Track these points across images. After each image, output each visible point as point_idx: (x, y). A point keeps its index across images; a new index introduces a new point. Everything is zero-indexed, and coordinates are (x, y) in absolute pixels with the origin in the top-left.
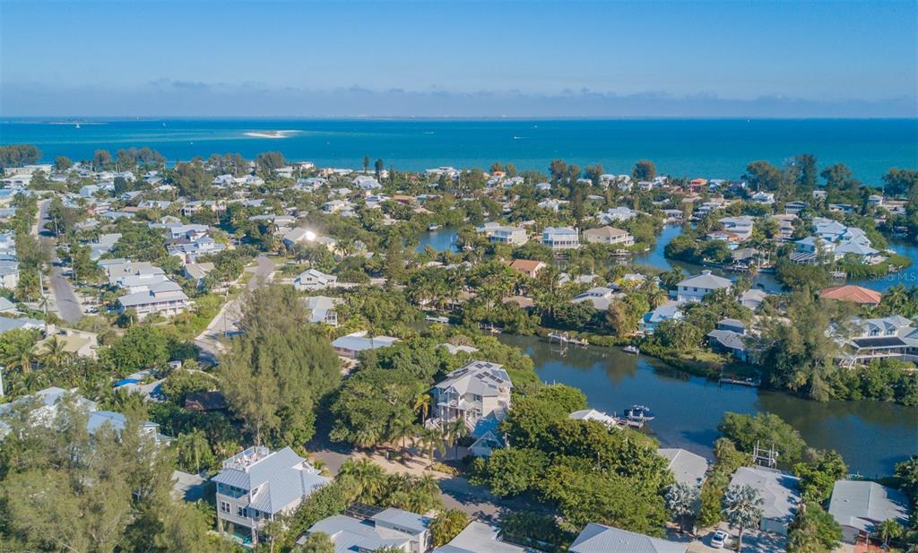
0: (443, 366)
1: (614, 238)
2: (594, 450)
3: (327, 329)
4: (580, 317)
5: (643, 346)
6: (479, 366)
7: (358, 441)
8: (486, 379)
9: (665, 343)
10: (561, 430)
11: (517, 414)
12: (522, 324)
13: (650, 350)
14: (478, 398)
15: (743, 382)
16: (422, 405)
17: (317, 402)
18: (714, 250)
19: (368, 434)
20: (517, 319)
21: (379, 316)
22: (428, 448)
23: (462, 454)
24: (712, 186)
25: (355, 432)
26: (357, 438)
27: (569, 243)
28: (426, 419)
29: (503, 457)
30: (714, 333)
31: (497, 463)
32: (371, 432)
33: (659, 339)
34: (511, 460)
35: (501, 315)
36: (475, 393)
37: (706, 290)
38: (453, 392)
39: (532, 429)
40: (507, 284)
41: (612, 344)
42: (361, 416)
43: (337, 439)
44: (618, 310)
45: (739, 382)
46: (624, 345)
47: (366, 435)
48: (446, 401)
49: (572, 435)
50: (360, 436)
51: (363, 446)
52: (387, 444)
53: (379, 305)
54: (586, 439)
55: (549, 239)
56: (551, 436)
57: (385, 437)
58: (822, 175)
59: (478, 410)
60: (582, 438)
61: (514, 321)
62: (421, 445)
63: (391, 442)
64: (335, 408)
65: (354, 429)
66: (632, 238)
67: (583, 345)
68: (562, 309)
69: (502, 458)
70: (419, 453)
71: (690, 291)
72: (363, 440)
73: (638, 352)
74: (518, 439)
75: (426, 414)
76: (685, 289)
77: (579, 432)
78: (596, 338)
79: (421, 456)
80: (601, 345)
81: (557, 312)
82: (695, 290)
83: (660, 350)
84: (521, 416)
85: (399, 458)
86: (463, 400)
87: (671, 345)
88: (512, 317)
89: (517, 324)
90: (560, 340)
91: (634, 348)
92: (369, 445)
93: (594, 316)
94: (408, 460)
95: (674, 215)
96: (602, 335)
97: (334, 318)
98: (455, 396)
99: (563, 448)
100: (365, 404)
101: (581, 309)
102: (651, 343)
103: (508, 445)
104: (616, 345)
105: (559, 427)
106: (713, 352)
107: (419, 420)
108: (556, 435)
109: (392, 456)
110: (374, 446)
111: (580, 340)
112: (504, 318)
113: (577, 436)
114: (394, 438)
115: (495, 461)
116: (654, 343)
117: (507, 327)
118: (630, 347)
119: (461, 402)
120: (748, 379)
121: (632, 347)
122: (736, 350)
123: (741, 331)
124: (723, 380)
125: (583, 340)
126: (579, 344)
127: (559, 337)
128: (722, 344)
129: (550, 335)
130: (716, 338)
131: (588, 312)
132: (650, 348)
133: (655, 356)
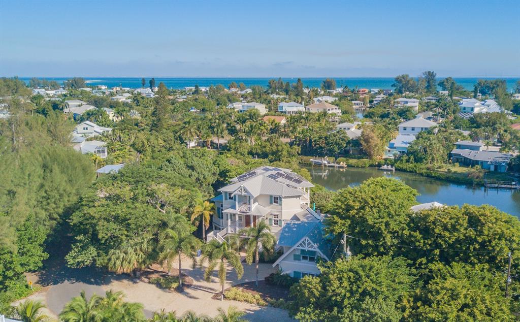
0: (224, 174)
1: (329, 110)
2: (494, 250)
3: (94, 158)
4: (338, 144)
5: (398, 164)
6: (267, 170)
7: (110, 265)
8: (280, 179)
9: (418, 160)
10: (434, 223)
11: (357, 205)
12: (285, 153)
13: (405, 167)
14: (276, 200)
15: (508, 186)
16: (202, 216)
17: (56, 216)
18: (404, 112)
19: (126, 253)
20: (280, 148)
21: (149, 150)
22: (217, 268)
23: (264, 273)
24: (372, 93)
25: (107, 253)
26: (110, 260)
28: (207, 232)
29: (351, 270)
30: (455, 151)
31: (346, 284)
32: (130, 250)
33: (412, 157)
34: (368, 276)
35: (265, 147)
36: (271, 194)
37: (422, 128)
38: (243, 193)
39: (387, 224)
40: (264, 126)
41: (367, 165)
42: (113, 225)
43: (79, 263)
44: (372, 134)
45: (503, 186)
46: (379, 165)
47: (122, 255)
48: (234, 207)
49: (454, 229)
50: (114, 258)
51: (119, 271)
52: (155, 266)
53: (148, 140)
54: (481, 233)
55: (284, 110)
56: (417, 234)
57: (153, 256)
58: (439, 85)
59: (276, 216)
60: (472, 233)
61: (278, 151)
62: (206, 264)
63: (161, 263)
64: (75, 219)
65: (105, 246)
66: (340, 111)
67: (342, 167)
68: (320, 138)
69: (351, 274)
70: (205, 276)
71: (409, 130)
72: (118, 263)
73: (394, 169)
74: (364, 242)
75: (208, 225)
76: (405, 129)
77: (466, 225)
78: (353, 161)
79: (208, 280)
80: (358, 167)
81: (315, 141)
82: (413, 129)
83: (416, 167)
84: (363, 208)
85: (175, 285)
86: (256, 204)
87: (425, 161)
88: (274, 148)
89: (280, 153)
90: (321, 164)
91: (390, 167)
92: (127, 268)
93: (348, 143)
94: (189, 286)
95: (357, 104)
96: (359, 158)
97: (103, 152)
98: (246, 199)
99: (437, 252)
100: (121, 210)
101: (337, 137)
102: (404, 161)
103: (349, 253)
104: (371, 166)
105: (432, 219)
106: (460, 166)
107: (199, 234)
108: (427, 232)
109: (164, 283)
110: (134, 271)
111: (339, 163)
112: (267, 149)
113: (462, 230)
114: (165, 258)
115: (340, 279)
116: (408, 161)
117: (270, 156)
118: (385, 166)
119: (254, 206)
120: (514, 183)
121: (388, 166)
122: (482, 162)
123: (477, 148)
124: (489, 185)
125: (342, 163)
126: (339, 167)
127: (320, 161)
128: (467, 158)
129: (311, 160)
130: (460, 155)
131: (343, 140)
132: (406, 166)
133: (410, 172)
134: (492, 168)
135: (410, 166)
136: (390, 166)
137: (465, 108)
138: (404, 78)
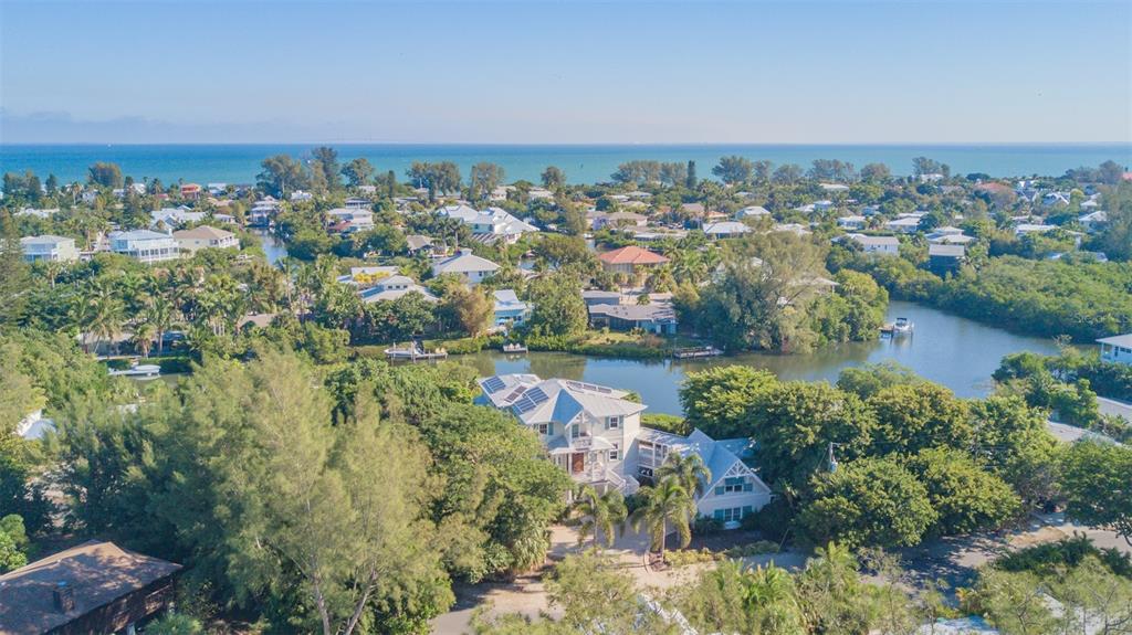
4: (417, 317)
9: (559, 330)
13: (543, 344)
14: (614, 422)
18: (383, 239)
27: (164, 251)
30: (594, 309)
33: (548, 327)
36: (607, 415)
41: (479, 348)
45: (698, 354)
48: (560, 445)
55: (130, 248)
59: (615, 446)
66: (237, 241)
68: (385, 310)
73: (526, 349)
78: (451, 345)
81: (375, 315)
83: (559, 340)
91: (518, 347)
93: (436, 313)
96: (455, 338)
104: (486, 347)
106: (612, 332)
111: (434, 349)
116: (542, 333)
118: (511, 346)
120: (708, 348)
121: (515, 345)
122: (640, 322)
123: (615, 301)
124: (683, 355)
125: (437, 350)
126: (436, 358)
127: (405, 352)
128: (617, 319)
129: (387, 351)
130: (604, 315)
131: (427, 309)
132: (542, 341)
133: (553, 350)
134: (658, 329)
135: (551, 340)
136: (518, 345)
137: (477, 226)
138: (280, 161)
